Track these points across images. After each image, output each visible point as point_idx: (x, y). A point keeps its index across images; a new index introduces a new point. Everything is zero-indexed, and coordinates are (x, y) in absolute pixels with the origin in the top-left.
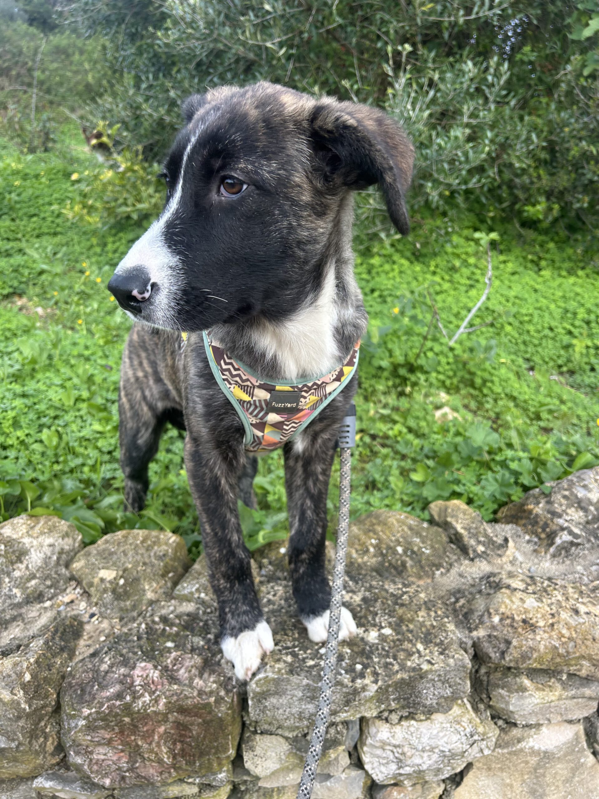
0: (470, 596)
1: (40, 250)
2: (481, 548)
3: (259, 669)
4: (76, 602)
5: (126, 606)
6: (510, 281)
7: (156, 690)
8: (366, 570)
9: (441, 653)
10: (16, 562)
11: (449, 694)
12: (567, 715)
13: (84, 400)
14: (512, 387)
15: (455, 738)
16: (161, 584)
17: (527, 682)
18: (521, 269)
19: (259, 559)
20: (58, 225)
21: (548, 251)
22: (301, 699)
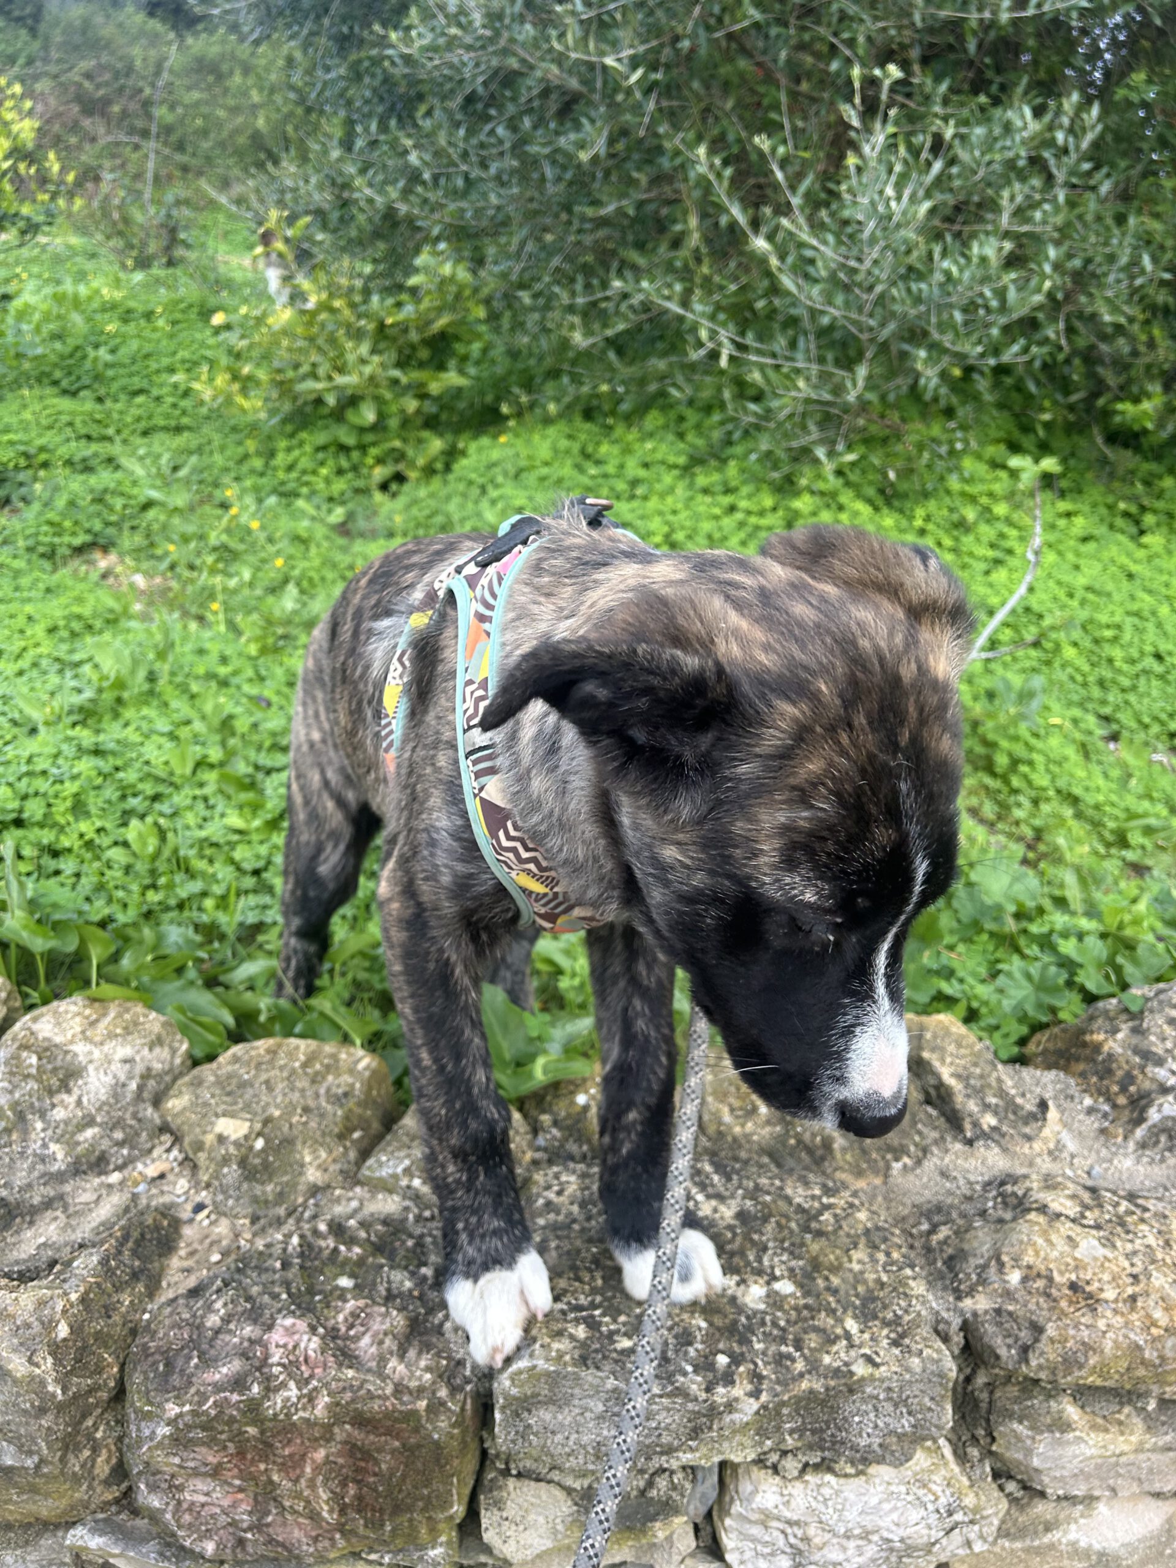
0: (960, 1222)
1: (148, 461)
2: (989, 1120)
3: (519, 1349)
4: (170, 1177)
5: (264, 1193)
6: (1078, 554)
7: (312, 1376)
8: (750, 1151)
9: (895, 1343)
10: (58, 1091)
11: (908, 1429)
12: (1151, 1482)
13: (212, 766)
14: (1072, 775)
15: (915, 1515)
16: (335, 1154)
17: (1072, 1411)
18: (1103, 530)
19: (533, 1112)
20: (184, 413)
21: (1159, 496)
22: (600, 1418)
